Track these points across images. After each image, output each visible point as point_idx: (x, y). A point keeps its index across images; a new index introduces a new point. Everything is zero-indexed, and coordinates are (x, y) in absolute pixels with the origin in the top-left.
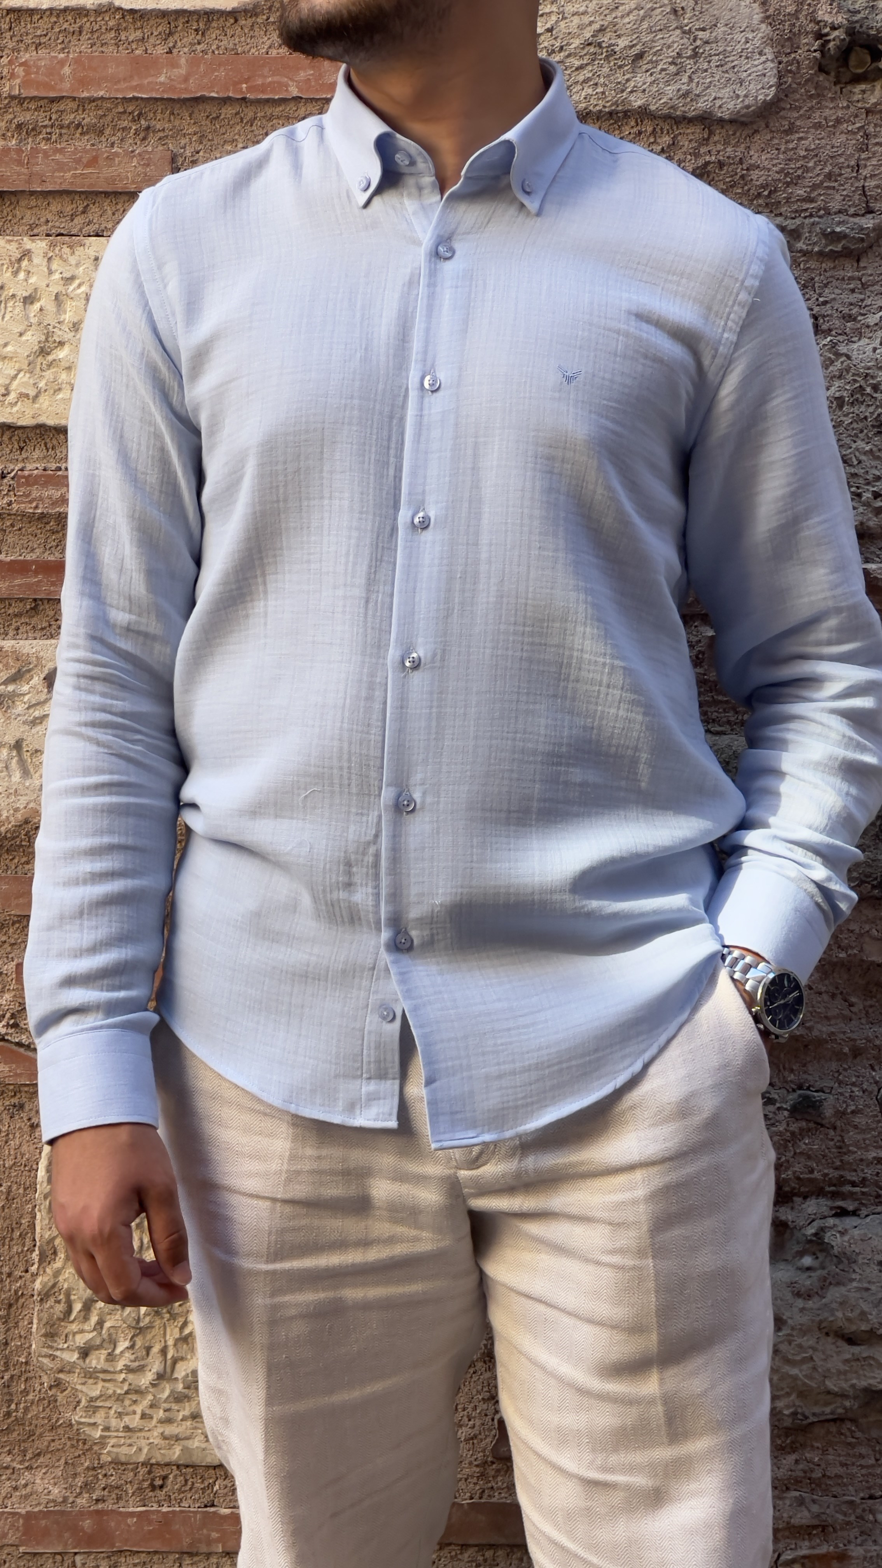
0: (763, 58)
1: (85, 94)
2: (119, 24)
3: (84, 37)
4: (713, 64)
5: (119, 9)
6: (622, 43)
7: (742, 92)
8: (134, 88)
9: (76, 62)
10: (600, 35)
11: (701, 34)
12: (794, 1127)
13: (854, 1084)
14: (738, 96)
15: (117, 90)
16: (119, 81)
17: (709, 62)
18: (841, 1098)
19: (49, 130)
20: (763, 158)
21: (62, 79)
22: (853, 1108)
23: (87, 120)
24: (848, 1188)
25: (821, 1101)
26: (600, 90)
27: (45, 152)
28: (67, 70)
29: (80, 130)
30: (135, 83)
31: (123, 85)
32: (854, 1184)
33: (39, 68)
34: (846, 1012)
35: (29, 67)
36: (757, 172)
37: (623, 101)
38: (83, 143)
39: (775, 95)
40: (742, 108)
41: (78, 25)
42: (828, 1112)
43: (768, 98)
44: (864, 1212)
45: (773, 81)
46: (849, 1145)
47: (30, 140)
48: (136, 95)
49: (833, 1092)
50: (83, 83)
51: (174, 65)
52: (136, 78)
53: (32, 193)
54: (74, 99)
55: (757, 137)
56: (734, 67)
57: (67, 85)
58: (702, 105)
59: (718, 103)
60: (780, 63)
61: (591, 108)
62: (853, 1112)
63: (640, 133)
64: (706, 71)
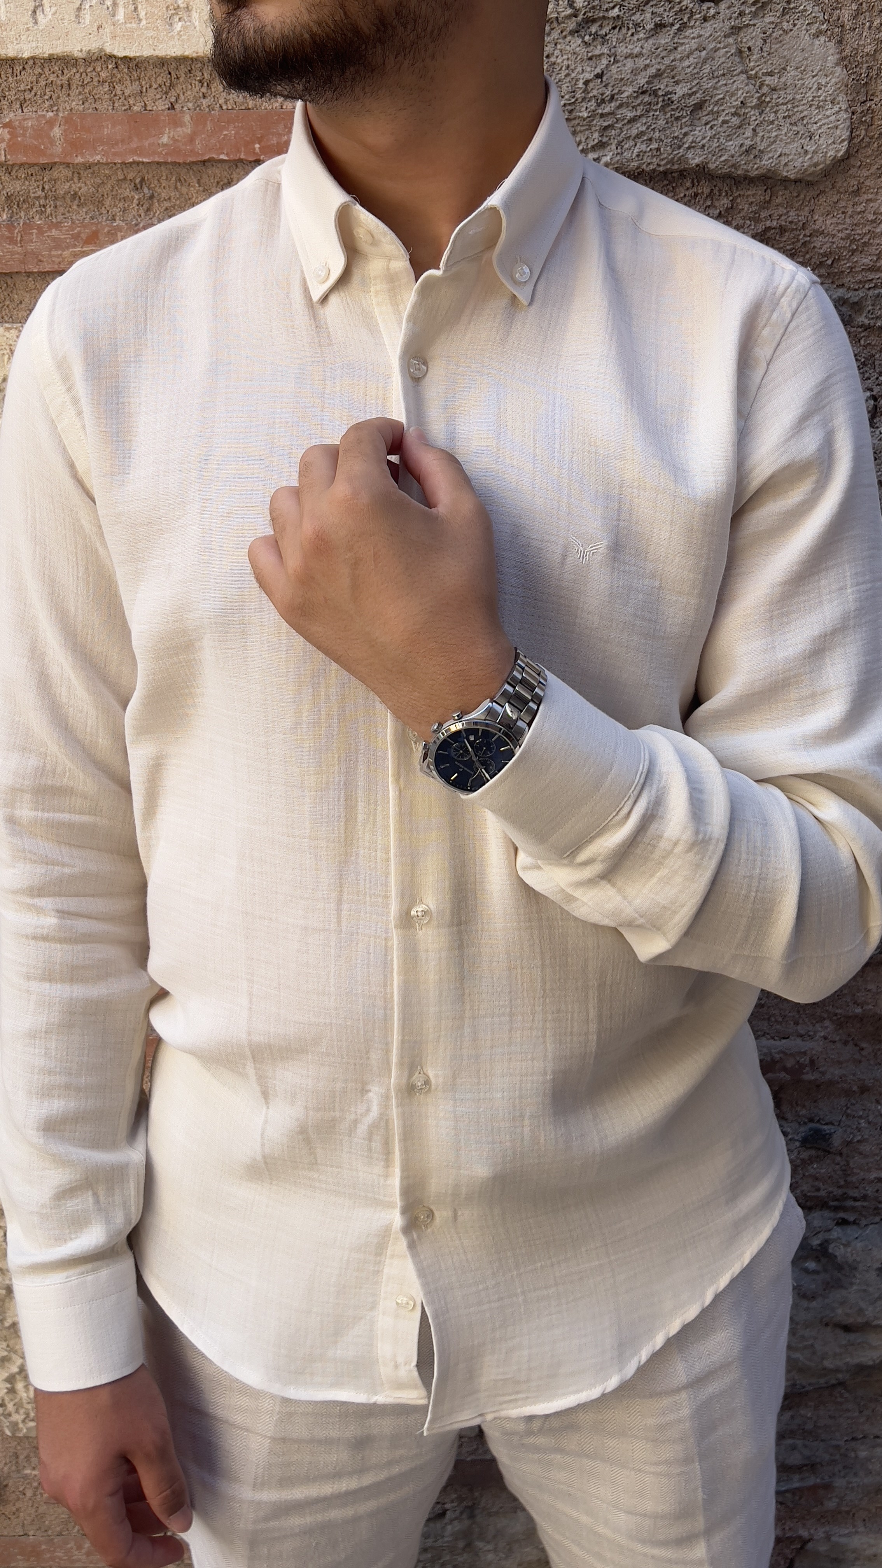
0: (836, 108)
1: (79, 160)
2: (113, 75)
3: (74, 92)
4: (780, 115)
5: (111, 57)
6: (681, 90)
7: (811, 148)
8: (134, 152)
9: (66, 122)
10: (656, 81)
11: (768, 80)
12: (805, 1155)
13: (860, 1117)
14: (806, 152)
15: (115, 154)
16: (117, 144)
17: (776, 112)
18: (849, 1130)
19: (42, 202)
20: (828, 222)
21: (52, 142)
22: (859, 1138)
23: (84, 189)
24: (850, 1203)
25: (830, 1134)
26: (654, 146)
27: (39, 228)
28: (57, 132)
29: (76, 202)
30: (134, 145)
31: (120, 148)
32: (855, 1199)
33: (25, 129)
34: (857, 1056)
35: (14, 128)
36: (820, 238)
37: (679, 159)
38: (82, 215)
39: (848, 150)
40: (810, 166)
41: (65, 78)
42: (836, 1142)
43: (839, 155)
44: (863, 1222)
45: (846, 134)
46: (853, 1169)
47: (22, 214)
48: (136, 159)
49: (842, 1124)
50: (76, 146)
51: (176, 123)
52: (135, 139)
53: (29, 274)
54: (68, 165)
55: (822, 199)
56: (803, 119)
57: (58, 149)
58: (766, 162)
59: (784, 160)
60: (853, 113)
61: (644, 166)
62: (858, 1141)
63: (696, 195)
64: (772, 122)
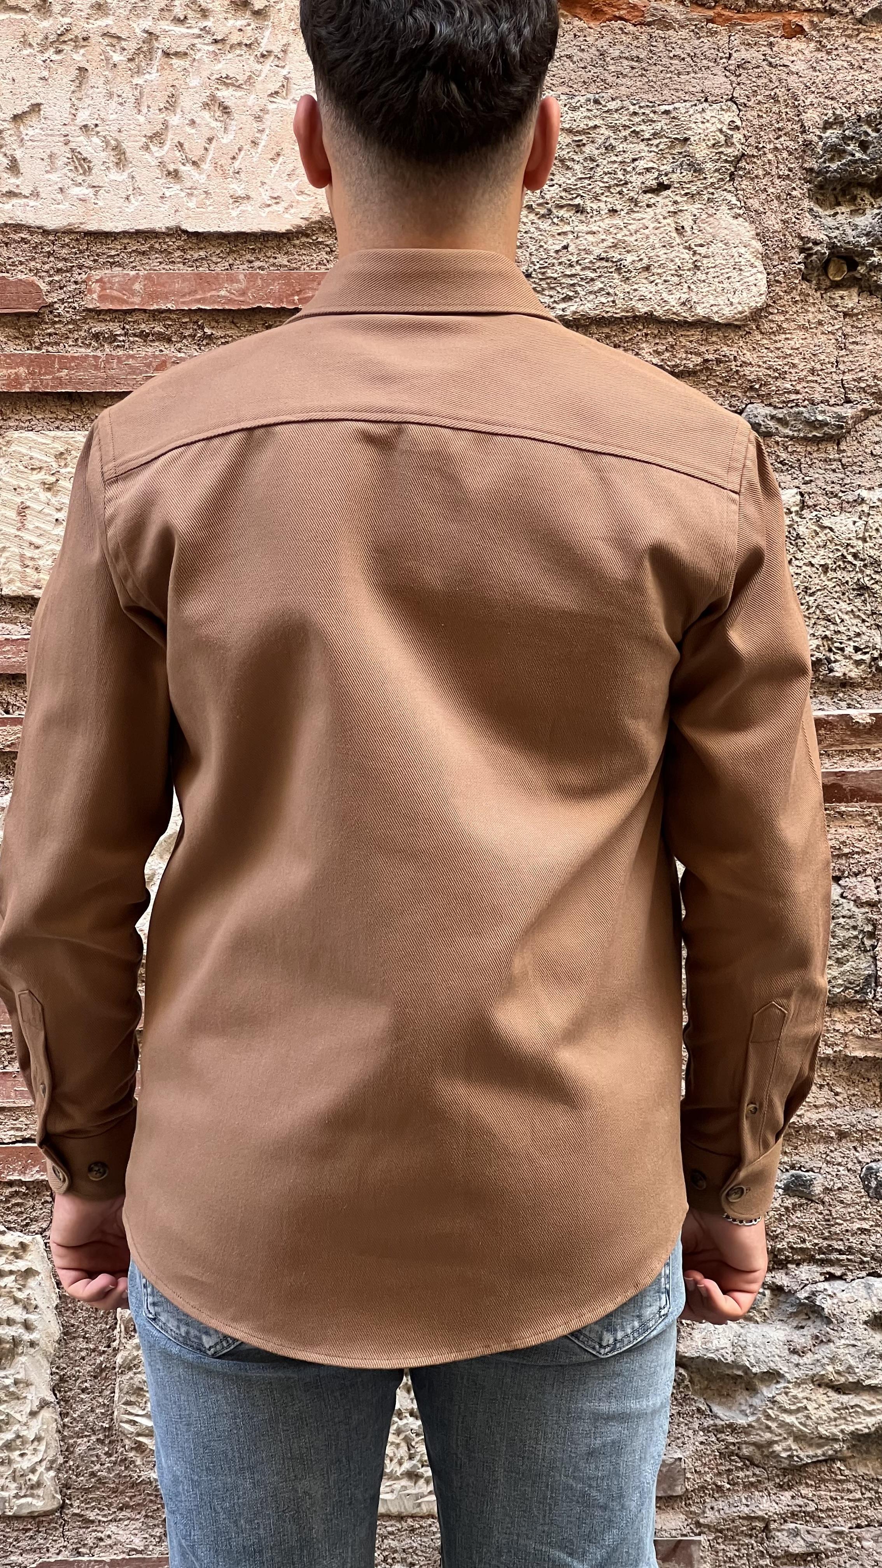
0: (754, 270)
1: (155, 307)
2: (185, 245)
3: (153, 256)
4: (710, 276)
5: (185, 232)
7: (735, 301)
8: (198, 301)
9: (146, 279)
10: (611, 251)
11: (699, 250)
13: (839, 1164)
14: (732, 304)
15: (183, 303)
16: (185, 296)
17: (707, 273)
18: (829, 1176)
19: (122, 338)
20: (754, 356)
21: (133, 294)
22: (840, 1185)
23: (157, 329)
24: (834, 1256)
25: (811, 1180)
26: (611, 299)
27: (119, 358)
29: (150, 338)
30: (199, 297)
31: (188, 299)
32: (840, 1252)
33: (113, 284)
34: (832, 1101)
35: (104, 283)
37: (631, 308)
38: (153, 349)
39: (765, 301)
40: (736, 314)
41: (148, 246)
42: (817, 1189)
43: (758, 305)
44: (850, 1277)
45: (764, 289)
46: (836, 1218)
47: (106, 347)
48: (200, 307)
49: (822, 1171)
50: (153, 296)
51: (232, 280)
52: (200, 292)
53: (108, 394)
54: (145, 311)
55: (748, 338)
56: (728, 278)
57: (138, 299)
58: (701, 311)
59: (715, 309)
60: (768, 274)
62: (839, 1189)
64: (704, 281)
